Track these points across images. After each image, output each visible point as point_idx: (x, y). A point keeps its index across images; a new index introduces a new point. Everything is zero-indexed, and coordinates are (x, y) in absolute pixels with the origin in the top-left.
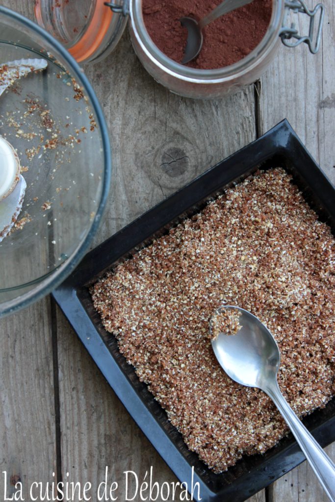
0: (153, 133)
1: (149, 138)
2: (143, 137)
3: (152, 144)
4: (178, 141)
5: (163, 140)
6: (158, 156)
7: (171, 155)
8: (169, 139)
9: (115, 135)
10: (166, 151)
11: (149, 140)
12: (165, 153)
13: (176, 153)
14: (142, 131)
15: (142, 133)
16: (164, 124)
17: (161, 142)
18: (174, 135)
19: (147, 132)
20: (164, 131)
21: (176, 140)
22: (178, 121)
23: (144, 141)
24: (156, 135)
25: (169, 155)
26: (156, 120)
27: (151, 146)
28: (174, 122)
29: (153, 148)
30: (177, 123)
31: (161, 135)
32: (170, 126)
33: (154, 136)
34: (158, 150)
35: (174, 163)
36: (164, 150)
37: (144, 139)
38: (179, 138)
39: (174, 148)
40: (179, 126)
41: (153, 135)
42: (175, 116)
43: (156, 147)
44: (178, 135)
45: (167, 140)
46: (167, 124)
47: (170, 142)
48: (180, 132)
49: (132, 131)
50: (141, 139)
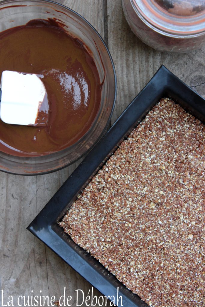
0: (183, 64)
1: (181, 68)
2: (176, 68)
3: (183, 73)
4: (202, 71)
5: (191, 69)
6: (187, 81)
7: (196, 81)
8: (195, 69)
9: (156, 67)
10: (193, 78)
11: (181, 70)
12: (192, 79)
13: (200, 79)
14: (175, 63)
15: (176, 65)
16: (191, 58)
17: (189, 71)
18: (198, 66)
19: (179, 64)
20: (191, 63)
21: (200, 69)
22: (202, 56)
23: (177, 71)
24: (186, 66)
25: (195, 81)
26: (186, 56)
27: (182, 74)
28: (198, 57)
29: (183, 76)
30: (201, 58)
31: (189, 66)
32: (196, 59)
33: (185, 67)
34: (187, 77)
35: (199, 86)
36: (191, 77)
37: (177, 69)
38: (202, 68)
39: (199, 76)
40: (202, 59)
41: (183, 66)
42: (200, 52)
43: (186, 75)
44: (202, 66)
45: (194, 70)
46: (194, 58)
47: (196, 71)
48: (203, 64)
49: (168, 63)
50: (175, 69)
